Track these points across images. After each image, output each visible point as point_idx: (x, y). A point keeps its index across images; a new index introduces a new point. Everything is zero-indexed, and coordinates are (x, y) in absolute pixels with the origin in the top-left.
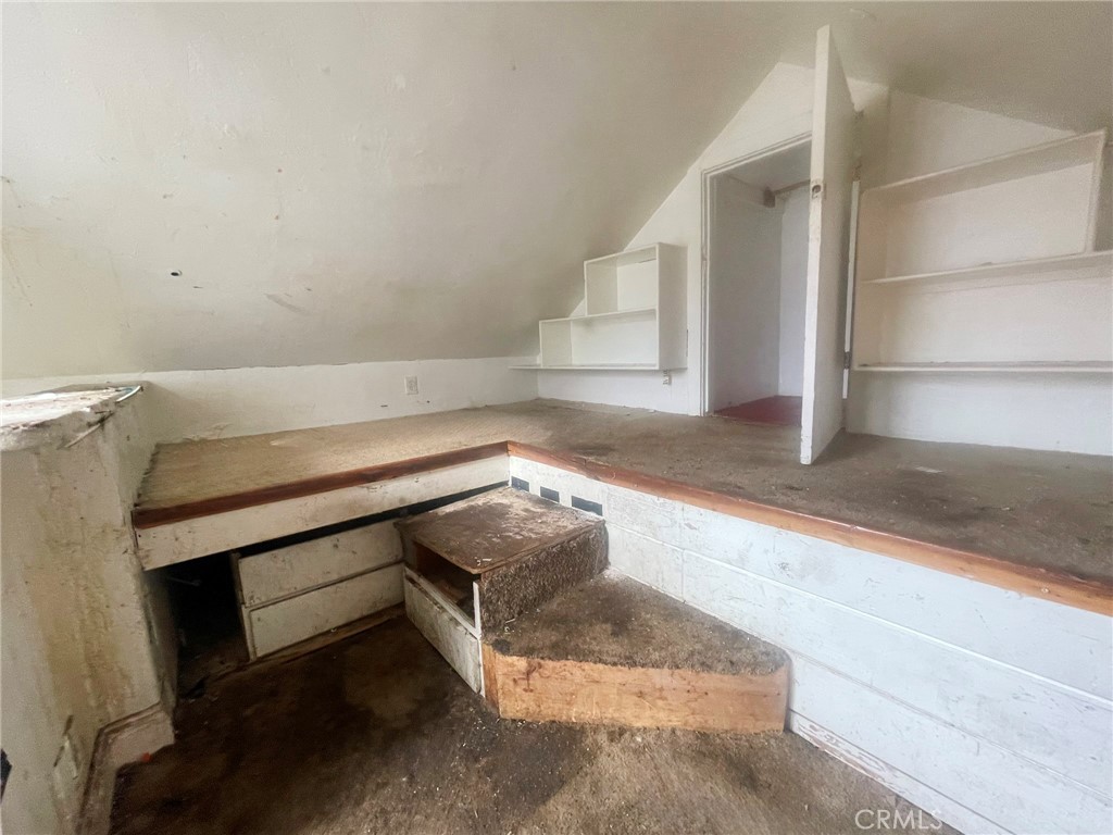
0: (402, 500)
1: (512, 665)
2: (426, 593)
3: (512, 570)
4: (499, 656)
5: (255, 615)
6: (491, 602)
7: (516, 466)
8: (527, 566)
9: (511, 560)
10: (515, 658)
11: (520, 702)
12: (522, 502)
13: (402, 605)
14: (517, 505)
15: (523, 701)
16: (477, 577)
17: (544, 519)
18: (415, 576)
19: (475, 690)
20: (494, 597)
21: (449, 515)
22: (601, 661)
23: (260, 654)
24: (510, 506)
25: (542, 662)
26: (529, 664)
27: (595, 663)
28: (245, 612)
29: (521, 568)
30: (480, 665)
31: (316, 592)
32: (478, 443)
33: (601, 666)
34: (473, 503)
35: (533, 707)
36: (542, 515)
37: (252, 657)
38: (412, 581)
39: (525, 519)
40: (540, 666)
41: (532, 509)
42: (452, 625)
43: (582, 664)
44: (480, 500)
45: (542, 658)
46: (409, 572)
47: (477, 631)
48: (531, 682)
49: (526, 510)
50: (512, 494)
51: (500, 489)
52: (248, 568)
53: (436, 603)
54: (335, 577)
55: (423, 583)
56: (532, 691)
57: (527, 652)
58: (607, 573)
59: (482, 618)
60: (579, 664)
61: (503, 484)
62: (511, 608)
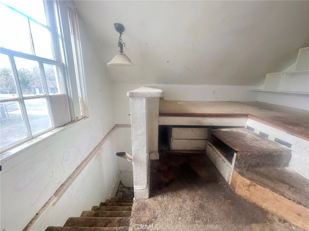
0: (211, 124)
1: (244, 181)
2: (215, 150)
3: (249, 154)
4: (240, 176)
5: (173, 140)
6: (239, 160)
7: (249, 122)
8: (255, 154)
9: (249, 151)
10: (246, 179)
11: (243, 192)
12: (251, 134)
13: (205, 150)
14: (249, 135)
15: (245, 192)
16: (236, 152)
17: (261, 142)
18: (211, 145)
19: (227, 181)
20: (241, 160)
21: (224, 132)
22: (283, 195)
23: (173, 149)
24: (246, 134)
25: (256, 185)
26: (251, 183)
27: (280, 195)
28: (171, 139)
29: (252, 154)
30: (230, 176)
31: (185, 140)
32: (236, 113)
33: (282, 197)
34: (232, 130)
35: (248, 195)
36: (260, 141)
37: (171, 149)
38: (210, 146)
39: (253, 140)
40: (255, 186)
41: (256, 137)
42: (223, 162)
43: (274, 193)
44: (235, 130)
45: (257, 184)
46: (209, 143)
47: (232, 166)
48: (250, 188)
49: (253, 137)
50: (246, 131)
51: (242, 128)
52: (174, 130)
53: (218, 154)
54: (190, 138)
55: (214, 147)
56: (249, 191)
57: (251, 179)
58: (287, 168)
59: (235, 163)
60: (273, 192)
61: (243, 127)
62: (245, 164)
